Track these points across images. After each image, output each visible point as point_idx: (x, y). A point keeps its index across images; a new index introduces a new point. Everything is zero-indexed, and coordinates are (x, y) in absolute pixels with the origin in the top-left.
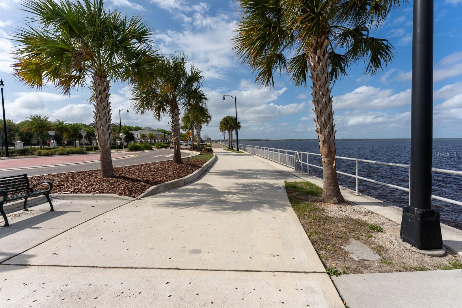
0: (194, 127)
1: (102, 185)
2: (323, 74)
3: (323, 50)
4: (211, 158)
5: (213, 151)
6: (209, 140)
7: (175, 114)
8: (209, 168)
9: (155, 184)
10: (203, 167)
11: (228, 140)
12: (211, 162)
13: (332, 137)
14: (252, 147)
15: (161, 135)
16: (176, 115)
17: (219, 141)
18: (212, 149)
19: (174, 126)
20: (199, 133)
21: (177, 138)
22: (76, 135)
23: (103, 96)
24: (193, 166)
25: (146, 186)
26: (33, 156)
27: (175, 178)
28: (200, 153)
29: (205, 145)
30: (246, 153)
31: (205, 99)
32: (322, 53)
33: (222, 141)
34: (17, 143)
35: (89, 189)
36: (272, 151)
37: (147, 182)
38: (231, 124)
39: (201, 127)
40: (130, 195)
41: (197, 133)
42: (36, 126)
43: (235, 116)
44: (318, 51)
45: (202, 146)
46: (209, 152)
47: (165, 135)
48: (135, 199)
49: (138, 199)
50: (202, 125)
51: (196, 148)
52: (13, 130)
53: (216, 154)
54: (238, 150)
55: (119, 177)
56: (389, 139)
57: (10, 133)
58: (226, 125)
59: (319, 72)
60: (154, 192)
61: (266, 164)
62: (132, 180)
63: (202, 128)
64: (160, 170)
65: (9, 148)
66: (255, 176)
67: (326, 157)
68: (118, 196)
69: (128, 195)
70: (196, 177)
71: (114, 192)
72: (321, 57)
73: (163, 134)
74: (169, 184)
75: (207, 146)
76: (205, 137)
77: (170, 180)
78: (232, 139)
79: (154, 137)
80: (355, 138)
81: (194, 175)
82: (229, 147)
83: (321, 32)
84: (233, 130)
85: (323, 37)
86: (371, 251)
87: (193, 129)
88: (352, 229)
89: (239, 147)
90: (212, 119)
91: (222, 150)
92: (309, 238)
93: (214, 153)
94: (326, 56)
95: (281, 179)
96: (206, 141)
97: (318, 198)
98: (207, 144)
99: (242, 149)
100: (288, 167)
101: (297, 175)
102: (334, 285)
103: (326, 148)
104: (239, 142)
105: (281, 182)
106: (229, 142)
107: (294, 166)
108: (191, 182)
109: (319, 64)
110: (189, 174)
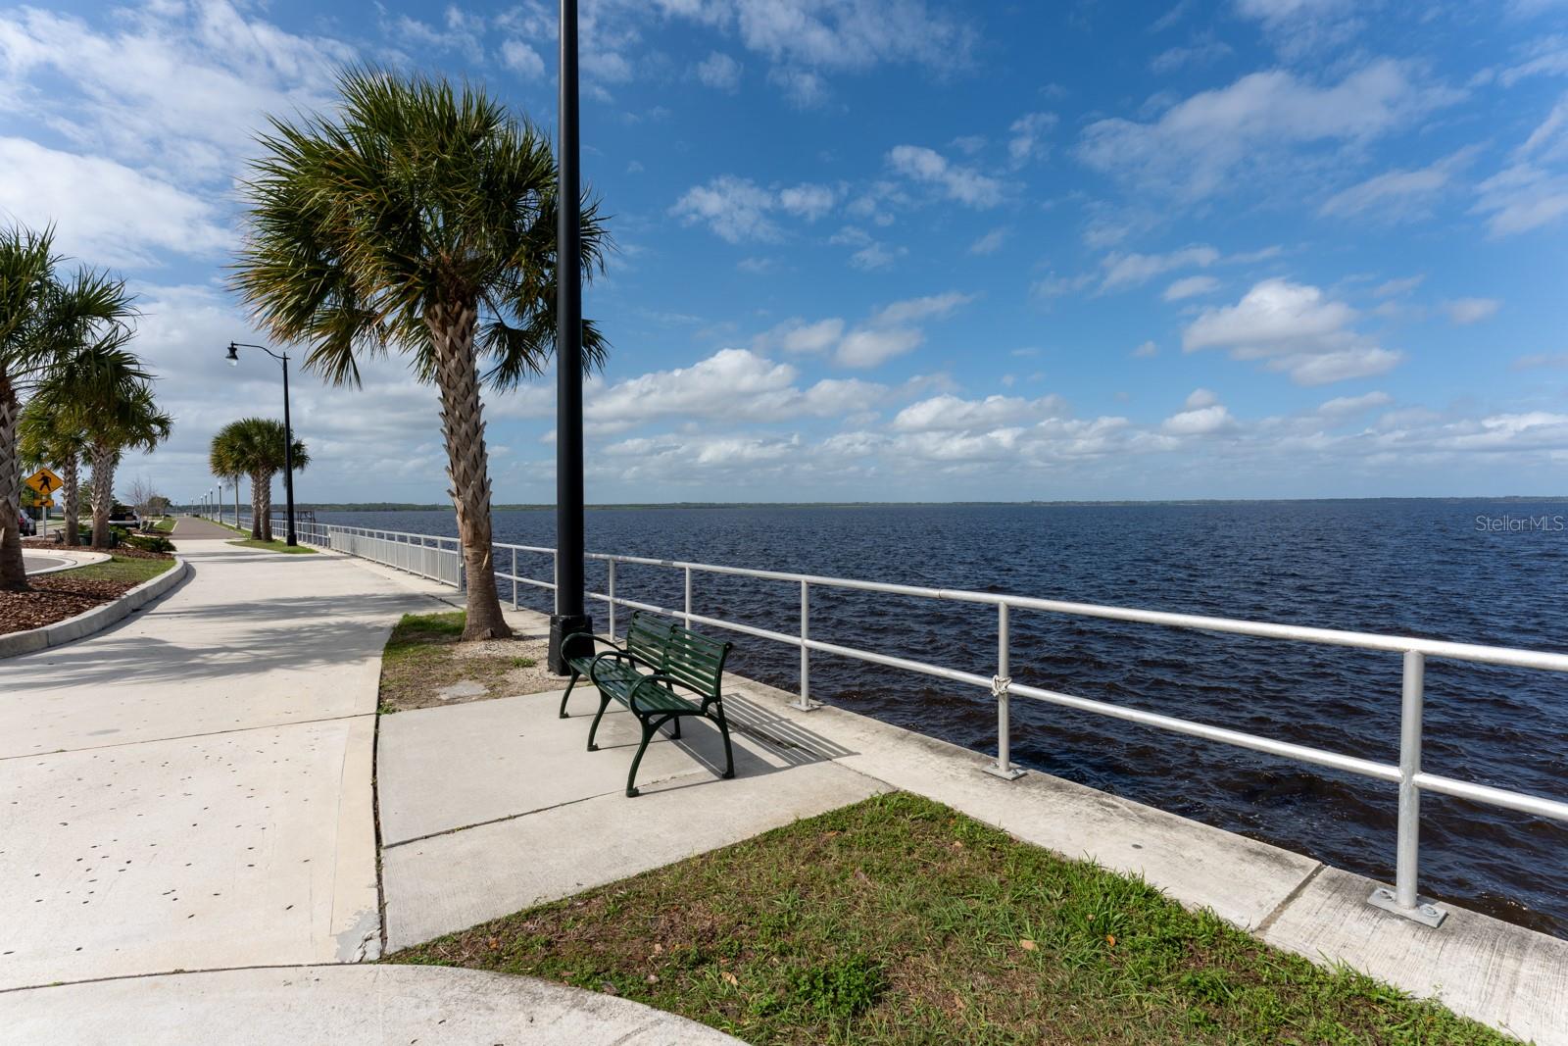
0: (78, 454)
2: (461, 376)
3: (460, 328)
4: (164, 571)
5: (173, 548)
6: (161, 506)
8: (150, 601)
10: (124, 597)
11: (249, 507)
12: (160, 583)
13: (482, 506)
14: (346, 531)
17: (208, 509)
18: (171, 541)
20: (103, 481)
21: (7, 502)
24: (81, 596)
27: (5, 631)
28: (109, 557)
29: (137, 525)
30: (325, 551)
31: (139, 375)
32: (459, 333)
33: (227, 510)
36: (406, 541)
38: (265, 450)
39: (116, 458)
41: (95, 478)
43: (282, 419)
44: (450, 330)
45: (122, 533)
46: (153, 551)
50: (124, 449)
51: (89, 539)
53: (188, 559)
54: (292, 541)
56: (800, 505)
58: (242, 453)
59: (453, 372)
61: (380, 582)
63: (120, 461)
66: (324, 611)
67: (470, 546)
70: (96, 626)
72: (458, 342)
75: (144, 532)
76: (140, 496)
78: (268, 502)
80: (718, 501)
81: (89, 618)
82: (257, 535)
83: (456, 291)
84: (274, 470)
85: (459, 303)
86: (480, 688)
87: (75, 462)
88: (477, 669)
89: (297, 532)
90: (174, 429)
91: (220, 545)
92: (380, 688)
93: (180, 555)
94: (468, 340)
95: (401, 611)
96: (143, 511)
97: (458, 637)
98: (145, 523)
99: (309, 539)
100: (443, 583)
101: (456, 600)
102: (377, 720)
103: (469, 527)
104: (296, 515)
105: (395, 618)
106: (254, 513)
107: (455, 581)
108: (76, 639)
109: (454, 354)
110: (63, 619)
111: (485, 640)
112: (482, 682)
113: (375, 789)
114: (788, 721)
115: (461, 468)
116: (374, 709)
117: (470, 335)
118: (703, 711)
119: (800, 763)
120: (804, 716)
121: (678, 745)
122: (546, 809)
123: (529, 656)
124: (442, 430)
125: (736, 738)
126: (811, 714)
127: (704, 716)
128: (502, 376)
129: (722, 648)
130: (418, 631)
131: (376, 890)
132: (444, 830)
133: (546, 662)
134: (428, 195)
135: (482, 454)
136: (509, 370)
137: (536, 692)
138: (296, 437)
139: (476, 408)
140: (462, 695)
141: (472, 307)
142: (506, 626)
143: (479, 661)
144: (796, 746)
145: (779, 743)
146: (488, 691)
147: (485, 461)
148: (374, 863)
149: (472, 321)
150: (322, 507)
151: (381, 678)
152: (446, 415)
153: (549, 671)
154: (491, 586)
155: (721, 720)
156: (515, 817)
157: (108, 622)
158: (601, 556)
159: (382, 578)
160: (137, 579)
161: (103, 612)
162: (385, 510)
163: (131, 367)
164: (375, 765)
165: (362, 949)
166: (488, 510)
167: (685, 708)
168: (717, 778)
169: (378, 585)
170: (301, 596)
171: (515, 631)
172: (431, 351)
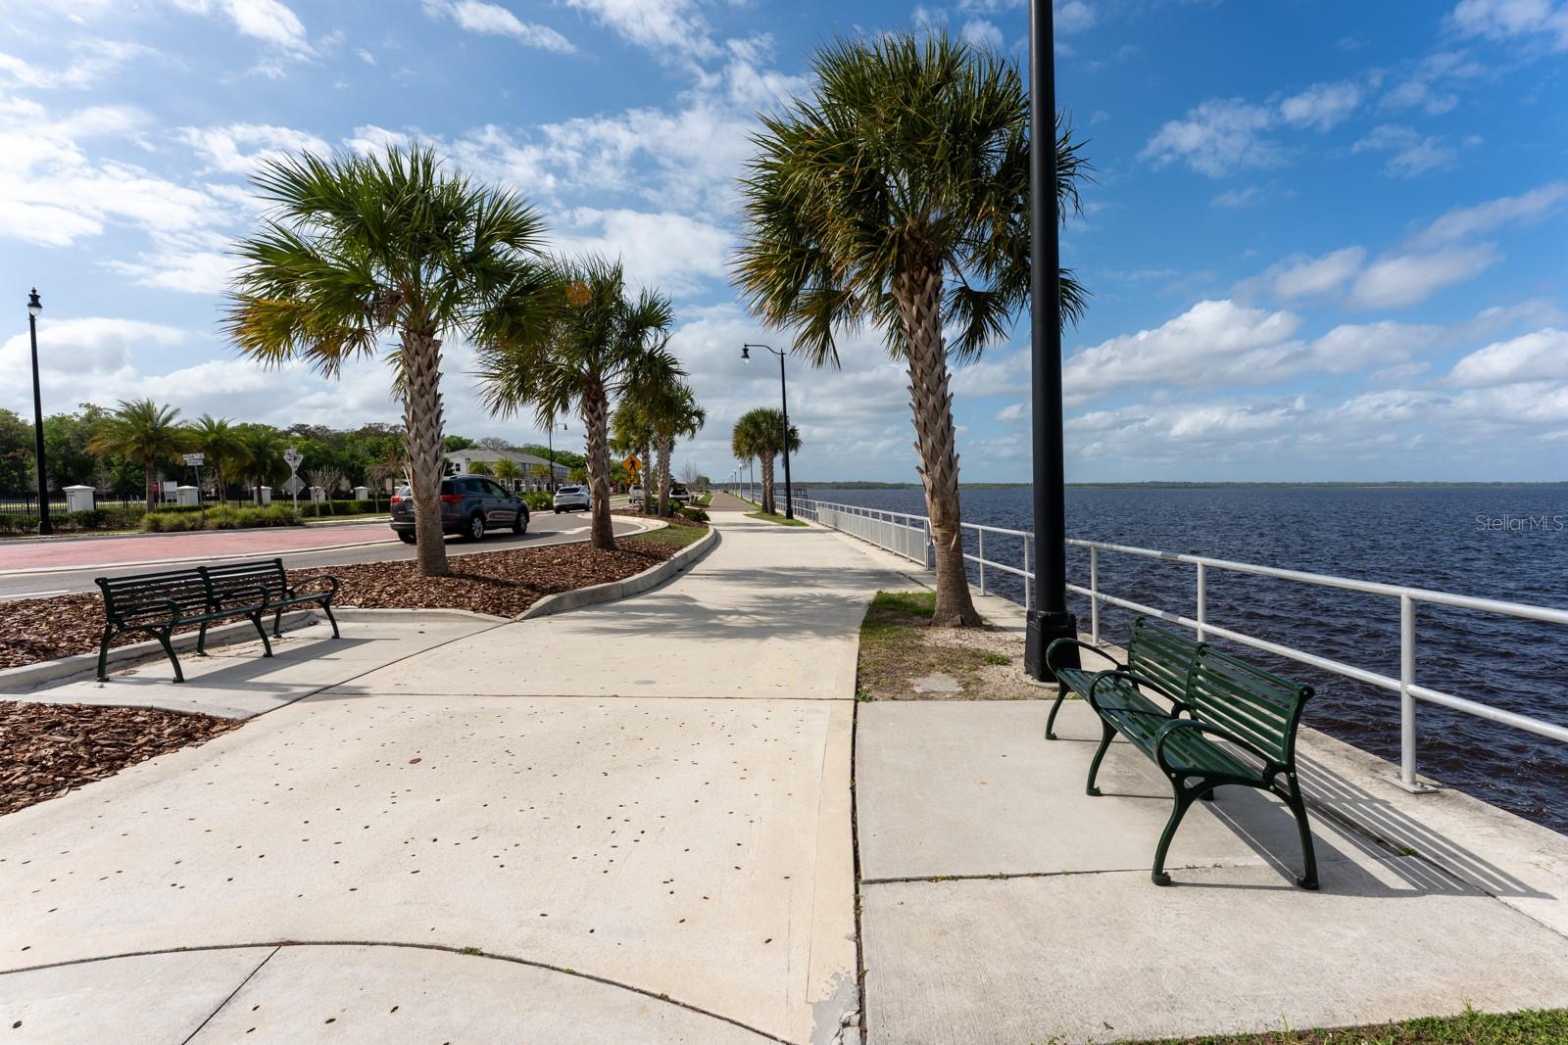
0: (650, 443)
1: (428, 592)
2: (928, 346)
3: (926, 295)
4: (700, 538)
5: (707, 519)
6: (703, 483)
7: (596, 414)
8: (689, 563)
9: (553, 590)
10: (672, 558)
11: (760, 485)
12: (697, 548)
13: (950, 483)
14: (830, 507)
15: (540, 466)
16: (599, 418)
17: (736, 486)
18: (707, 513)
19: (594, 447)
20: (664, 463)
21: (602, 480)
22: (265, 464)
23: (427, 380)
24: (646, 556)
25: (531, 596)
26: (133, 533)
27: (598, 582)
28: (667, 524)
29: (687, 499)
30: (813, 525)
31: (679, 373)
32: (925, 301)
33: (745, 487)
34: (73, 491)
35: (399, 600)
36: (878, 518)
37: (532, 587)
38: (770, 434)
39: (672, 444)
40: (497, 613)
41: (660, 462)
42: (139, 438)
43: (781, 409)
44: (917, 298)
45: (677, 505)
46: (695, 520)
47: (552, 467)
48: (508, 620)
49: (516, 621)
50: (677, 437)
51: (656, 509)
52: (21, 447)
53: (717, 528)
54: (789, 515)
55: (462, 575)
57: (10, 454)
58: (753, 438)
59: (920, 341)
60: (550, 608)
61: (857, 556)
62: (495, 583)
63: (675, 448)
64: (559, 564)
65: (52, 505)
66: (812, 582)
67: (939, 526)
68: (471, 613)
69: (493, 614)
70: (654, 582)
71: (461, 606)
72: (924, 310)
73: (546, 463)
74: (586, 592)
75: (693, 504)
76: (688, 475)
77: (586, 585)
78: (772, 480)
79: (516, 474)
81: (649, 575)
82: (765, 509)
83: (922, 256)
84: (776, 453)
85: (925, 269)
86: (950, 684)
87: (648, 449)
88: (950, 660)
89: (793, 506)
90: (706, 420)
91: (738, 517)
92: (858, 669)
93: (712, 524)
94: (934, 306)
95: (874, 587)
96: (692, 487)
97: (929, 620)
98: (693, 497)
99: (801, 513)
100: (912, 561)
101: (923, 579)
102: (856, 707)
103: (938, 506)
104: (792, 492)
105: (869, 594)
106: (762, 490)
107: (923, 559)
108: (640, 592)
109: (920, 324)
110: (633, 574)
111: (955, 627)
112: (955, 676)
113: (854, 795)
114: (1384, 803)
115: (930, 441)
116: (852, 695)
117: (936, 302)
118: (1267, 781)
119: (1432, 890)
120: (1412, 800)
121: (1212, 810)
122: (1046, 875)
123: (1002, 651)
124: (910, 404)
125: (1318, 827)
126: (1423, 798)
127: (1269, 790)
128: (967, 342)
129: (1297, 694)
130: (891, 610)
131: (854, 944)
132: (926, 875)
133: (1022, 660)
134: (895, 158)
135: (949, 429)
136: (974, 337)
137: (1014, 699)
138: (792, 423)
139: (942, 380)
140: (936, 690)
141: (937, 271)
142: (976, 614)
143: (951, 651)
144: (1416, 854)
145: (1379, 841)
146: (961, 689)
147: (952, 435)
148: (852, 902)
149: (938, 286)
150: (812, 485)
151: (859, 659)
152: (914, 388)
153: (1027, 673)
154: (961, 570)
155: (1295, 799)
156: (1008, 877)
157: (661, 579)
158: (1081, 542)
159: (859, 552)
160: (682, 543)
161: (658, 571)
162: (861, 488)
163: (674, 367)
164: (853, 763)
165: (838, 1038)
166: (956, 488)
167: (1239, 773)
168: (1289, 885)
169: (856, 559)
170: (795, 566)
171: (985, 619)
172: (899, 325)
